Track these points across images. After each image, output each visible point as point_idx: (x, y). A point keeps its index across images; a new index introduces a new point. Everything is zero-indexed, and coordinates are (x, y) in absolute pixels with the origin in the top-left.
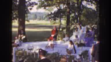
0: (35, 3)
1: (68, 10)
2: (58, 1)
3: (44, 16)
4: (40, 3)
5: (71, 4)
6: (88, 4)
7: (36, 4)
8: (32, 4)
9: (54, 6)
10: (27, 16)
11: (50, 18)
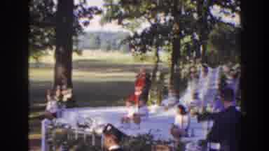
0: (96, 9)
1: (175, 27)
2: (153, 6)
3: (118, 42)
4: (108, 10)
5: (183, 13)
6: (225, 13)
7: (100, 12)
8: (89, 13)
9: (143, 17)
10: (77, 41)
11: (132, 46)
